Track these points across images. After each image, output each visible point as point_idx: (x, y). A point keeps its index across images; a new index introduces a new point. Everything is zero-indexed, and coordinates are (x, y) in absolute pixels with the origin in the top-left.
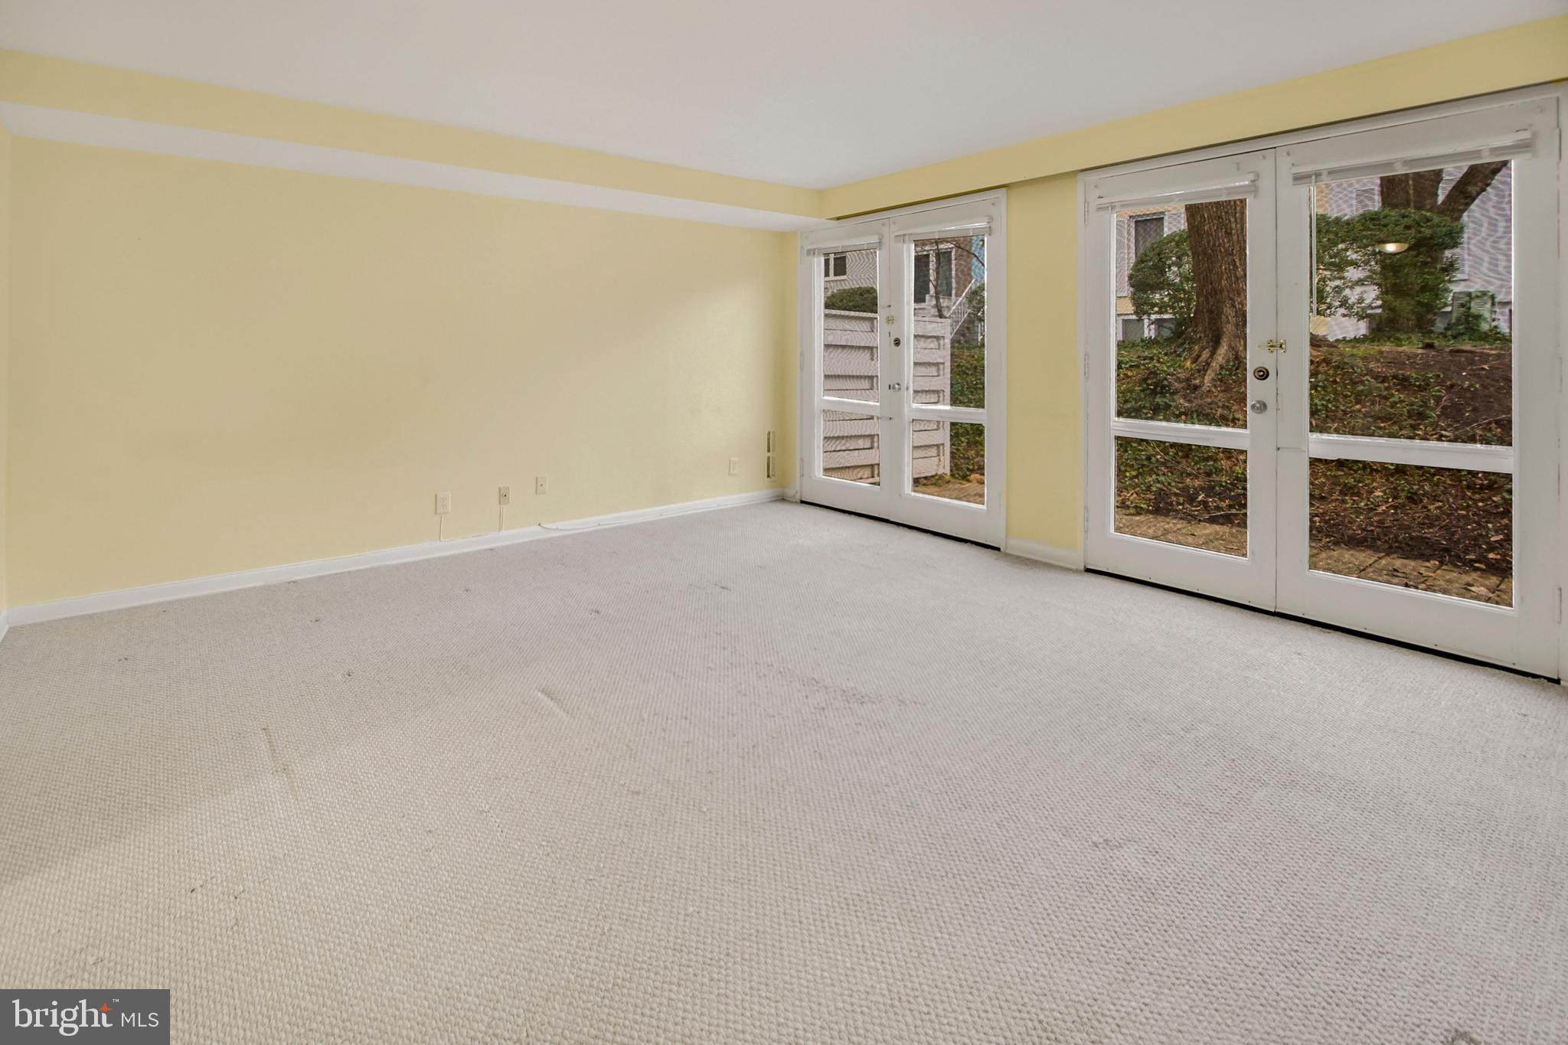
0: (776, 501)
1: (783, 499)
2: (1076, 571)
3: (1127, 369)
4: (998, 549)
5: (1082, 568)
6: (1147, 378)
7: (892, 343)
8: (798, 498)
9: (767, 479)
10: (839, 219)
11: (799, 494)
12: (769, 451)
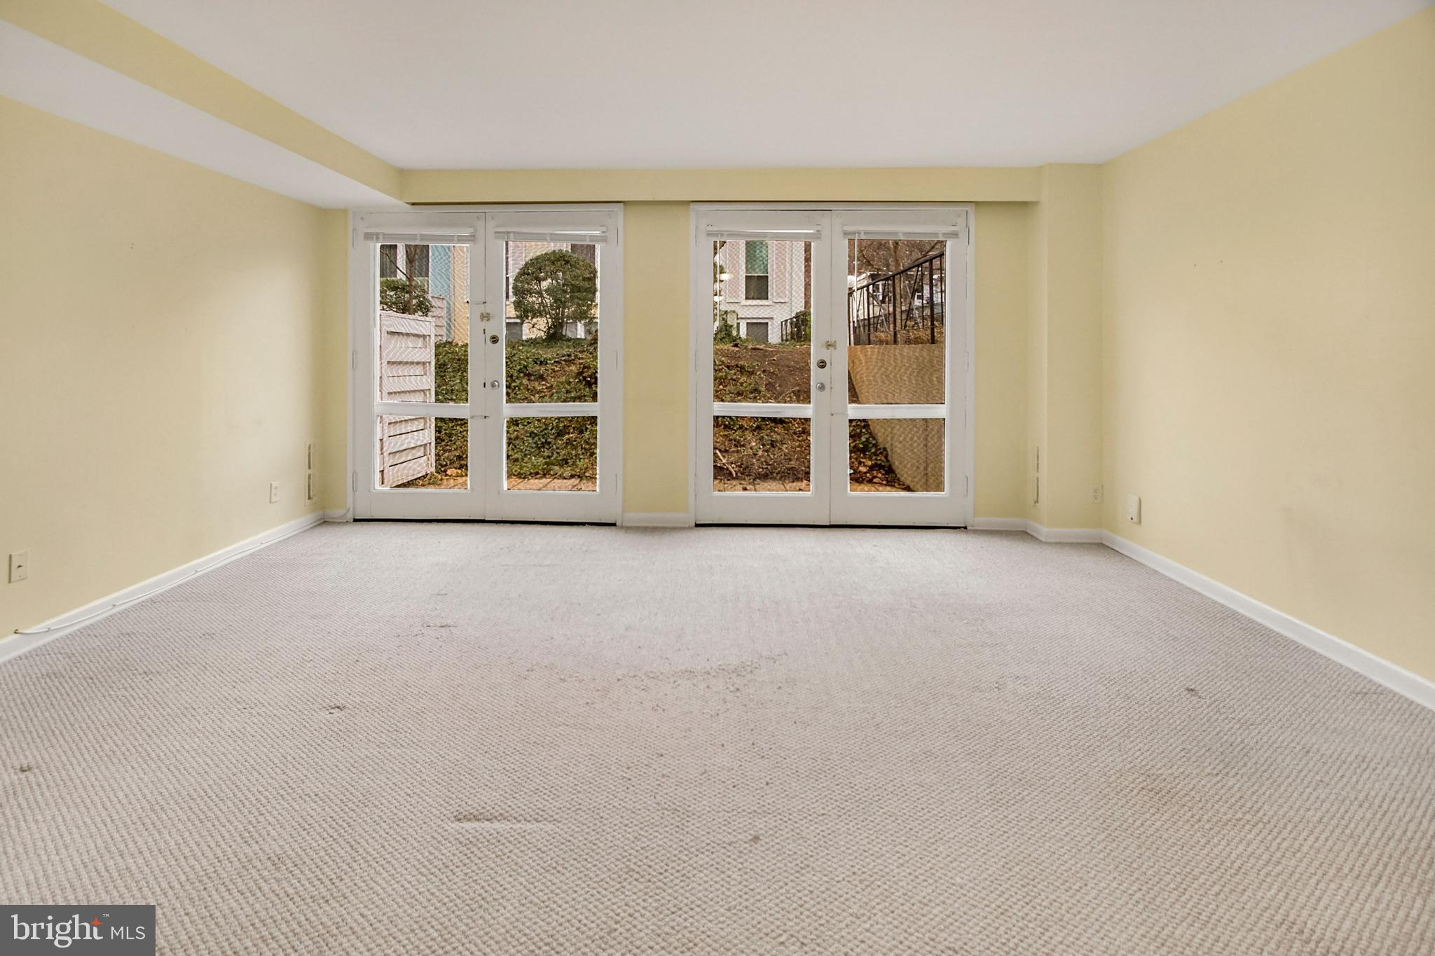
0: (319, 525)
1: (325, 522)
2: (689, 528)
3: (552, 364)
4: (614, 525)
5: (694, 524)
6: (582, 372)
7: (488, 340)
8: (350, 517)
9: (308, 502)
10: (413, 204)
11: (351, 510)
12: (310, 468)
